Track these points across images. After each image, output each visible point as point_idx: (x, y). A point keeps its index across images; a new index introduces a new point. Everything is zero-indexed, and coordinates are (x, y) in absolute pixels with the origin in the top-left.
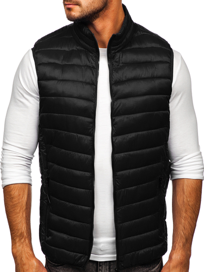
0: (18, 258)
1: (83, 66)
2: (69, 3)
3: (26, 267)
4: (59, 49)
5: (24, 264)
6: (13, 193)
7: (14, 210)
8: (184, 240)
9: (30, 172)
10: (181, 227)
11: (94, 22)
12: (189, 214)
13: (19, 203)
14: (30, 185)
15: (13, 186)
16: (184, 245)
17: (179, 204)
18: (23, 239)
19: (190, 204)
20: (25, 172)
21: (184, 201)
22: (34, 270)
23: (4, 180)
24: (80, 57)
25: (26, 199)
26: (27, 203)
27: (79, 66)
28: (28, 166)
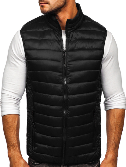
0: (12, 158)
1: (52, 40)
2: (42, 2)
3: (17, 164)
4: (37, 30)
5: (16, 162)
6: (8, 120)
7: (9, 130)
8: (115, 146)
9: (19, 108)
10: (112, 138)
11: (58, 15)
12: (117, 130)
13: (12, 126)
14: (19, 115)
15: (8, 116)
16: (114, 149)
17: (111, 124)
18: (15, 148)
19: (118, 124)
20: (16, 108)
21: (114, 122)
22: (22, 166)
23: (3, 112)
24: (50, 35)
25: (16, 123)
26: (17, 126)
27: (50, 40)
28: (18, 104)
